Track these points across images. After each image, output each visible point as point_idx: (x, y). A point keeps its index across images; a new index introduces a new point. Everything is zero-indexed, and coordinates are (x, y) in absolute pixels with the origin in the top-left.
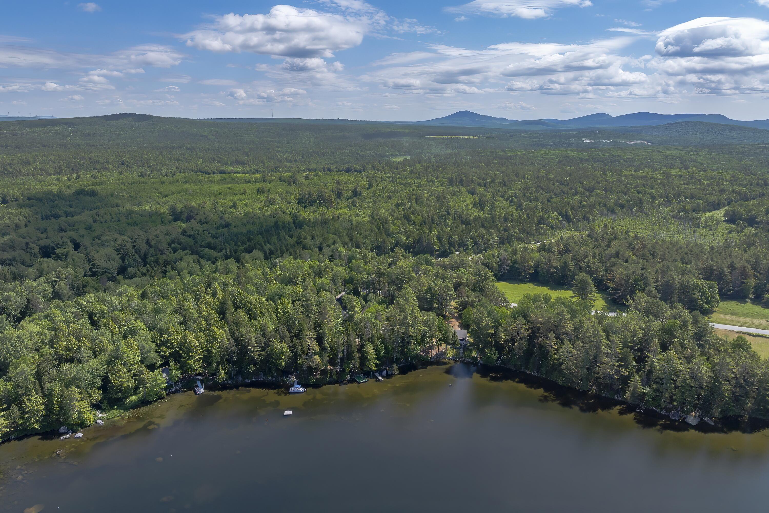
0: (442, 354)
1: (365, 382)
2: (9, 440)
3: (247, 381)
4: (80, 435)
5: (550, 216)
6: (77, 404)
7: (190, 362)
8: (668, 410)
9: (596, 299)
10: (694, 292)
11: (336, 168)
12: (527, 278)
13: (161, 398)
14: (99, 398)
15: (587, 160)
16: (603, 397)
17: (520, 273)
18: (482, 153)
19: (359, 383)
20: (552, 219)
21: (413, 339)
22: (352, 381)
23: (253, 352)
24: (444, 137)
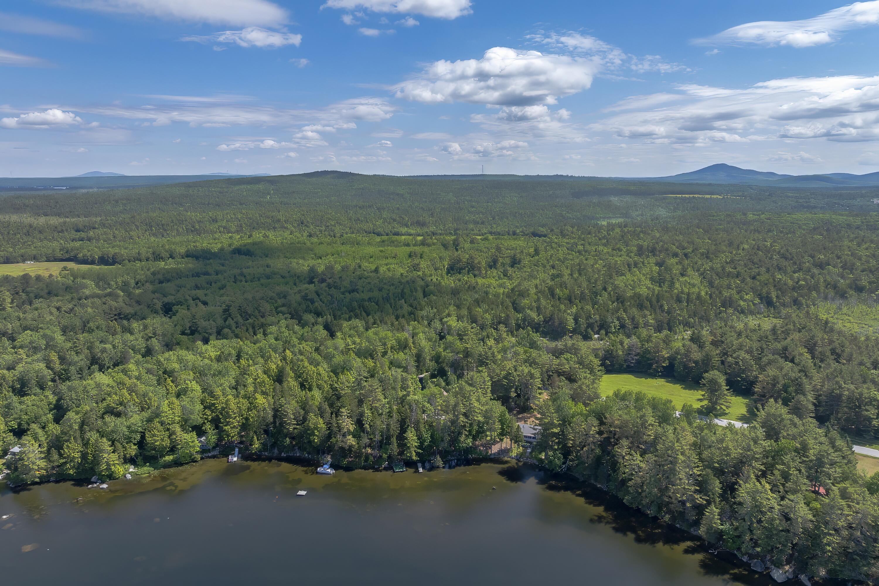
0: (506, 451)
1: (402, 472)
2: (49, 482)
3: (283, 454)
4: (105, 486)
5: (742, 298)
6: (105, 455)
7: (226, 428)
8: (751, 557)
9: (730, 405)
10: (867, 407)
11: (522, 232)
12: (659, 372)
13: (194, 461)
14: (133, 453)
15: (858, 228)
16: (677, 527)
17: (651, 365)
18: (714, 216)
19: (394, 472)
20: (745, 301)
21: (466, 430)
22: (389, 468)
23: (289, 424)
24: (678, 196)
